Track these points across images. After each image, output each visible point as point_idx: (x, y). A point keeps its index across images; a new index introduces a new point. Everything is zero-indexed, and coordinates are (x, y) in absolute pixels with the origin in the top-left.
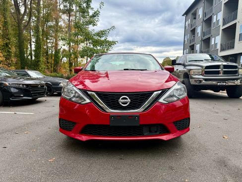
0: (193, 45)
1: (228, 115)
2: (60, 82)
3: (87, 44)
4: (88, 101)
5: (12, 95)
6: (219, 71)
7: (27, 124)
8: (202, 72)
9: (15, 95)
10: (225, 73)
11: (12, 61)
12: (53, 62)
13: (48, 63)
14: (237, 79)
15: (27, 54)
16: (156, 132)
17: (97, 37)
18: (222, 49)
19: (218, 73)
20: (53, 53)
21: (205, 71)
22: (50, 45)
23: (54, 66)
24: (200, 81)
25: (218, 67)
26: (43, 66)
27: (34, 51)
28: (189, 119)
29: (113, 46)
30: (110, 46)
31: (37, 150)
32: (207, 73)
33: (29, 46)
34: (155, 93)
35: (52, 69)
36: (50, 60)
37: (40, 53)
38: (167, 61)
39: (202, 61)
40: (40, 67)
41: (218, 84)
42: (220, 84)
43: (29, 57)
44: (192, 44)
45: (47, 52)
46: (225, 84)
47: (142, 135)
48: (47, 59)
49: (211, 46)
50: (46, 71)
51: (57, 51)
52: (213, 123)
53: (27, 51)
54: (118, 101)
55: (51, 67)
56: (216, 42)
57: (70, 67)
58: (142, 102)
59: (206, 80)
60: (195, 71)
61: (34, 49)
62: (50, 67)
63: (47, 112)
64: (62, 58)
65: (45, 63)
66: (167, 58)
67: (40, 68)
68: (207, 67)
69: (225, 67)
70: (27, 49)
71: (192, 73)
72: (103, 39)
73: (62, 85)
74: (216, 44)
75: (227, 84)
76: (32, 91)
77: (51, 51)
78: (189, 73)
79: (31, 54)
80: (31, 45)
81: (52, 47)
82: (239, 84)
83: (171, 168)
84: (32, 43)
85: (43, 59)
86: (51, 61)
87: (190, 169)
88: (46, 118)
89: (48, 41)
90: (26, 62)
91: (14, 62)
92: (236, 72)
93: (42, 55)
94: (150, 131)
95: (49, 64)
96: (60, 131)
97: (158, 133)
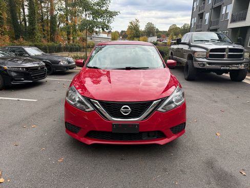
0: (202, 14)
1: (226, 106)
2: (60, 60)
3: (86, 15)
4: (91, 109)
5: (13, 79)
6: (224, 54)
7: (33, 115)
8: (207, 54)
9: (16, 79)
10: (230, 56)
11: (5, 29)
12: (49, 29)
13: (44, 30)
14: (241, 64)
15: (20, 19)
16: (154, 136)
17: (97, 7)
18: (233, 21)
19: (223, 56)
20: (49, 18)
21: (210, 55)
22: (45, 10)
23: (51, 34)
24: (204, 65)
25: (223, 50)
26: (39, 34)
27: (28, 16)
28: (185, 123)
29: (114, 17)
30: (112, 17)
31: (46, 148)
32: (211, 56)
33: (22, 10)
34: (154, 102)
35: (49, 37)
36: (46, 28)
37: (34, 19)
38: (173, 29)
39: (208, 41)
40: (36, 35)
41: (222, 68)
42: (224, 68)
43: (23, 23)
44: (201, 12)
45: (43, 19)
46: (228, 68)
47: (141, 139)
48: (43, 26)
49: (221, 16)
50: (43, 40)
51: (53, 18)
52: (210, 116)
53: (20, 16)
54: (120, 110)
55: (48, 35)
56: (227, 12)
57: (67, 35)
58: (142, 111)
59: (209, 63)
60: (199, 53)
61: (28, 14)
62: (46, 35)
63: (50, 99)
64: (59, 24)
65: (41, 31)
66: (174, 25)
67: (36, 37)
68: (212, 50)
69: (231, 50)
70: (20, 13)
71: (196, 55)
72: (104, 9)
73: (62, 63)
74: (227, 14)
75: (230, 68)
76: (32, 74)
77: (47, 17)
78: (193, 55)
79: (24, 20)
80: (24, 9)
81: (47, 12)
82: (243, 68)
83: (165, 170)
84: (25, 7)
85: (38, 26)
86: (48, 28)
87: (181, 171)
88: (49, 107)
89: (43, 4)
90: (20, 28)
91: (7, 30)
92: (241, 56)
93: (36, 21)
94: (149, 136)
95: (46, 32)
96: (67, 131)
97: (156, 137)
